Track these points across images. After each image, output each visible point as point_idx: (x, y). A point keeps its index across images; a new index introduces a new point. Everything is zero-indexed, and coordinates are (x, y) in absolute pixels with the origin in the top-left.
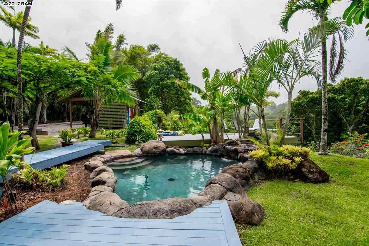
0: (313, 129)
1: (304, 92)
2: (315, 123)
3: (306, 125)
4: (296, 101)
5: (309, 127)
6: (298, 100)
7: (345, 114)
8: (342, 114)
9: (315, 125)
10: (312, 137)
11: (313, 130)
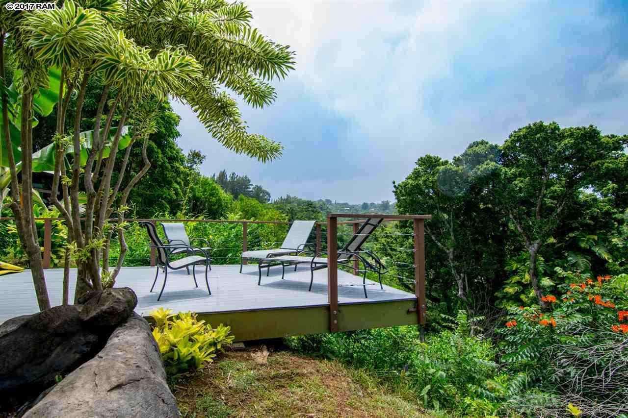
0: (448, 249)
1: (429, 158)
2: (452, 234)
3: (433, 238)
4: (410, 181)
5: (439, 244)
6: (416, 178)
7: (519, 214)
8: (512, 214)
9: (453, 238)
10: (446, 266)
11: (448, 251)
